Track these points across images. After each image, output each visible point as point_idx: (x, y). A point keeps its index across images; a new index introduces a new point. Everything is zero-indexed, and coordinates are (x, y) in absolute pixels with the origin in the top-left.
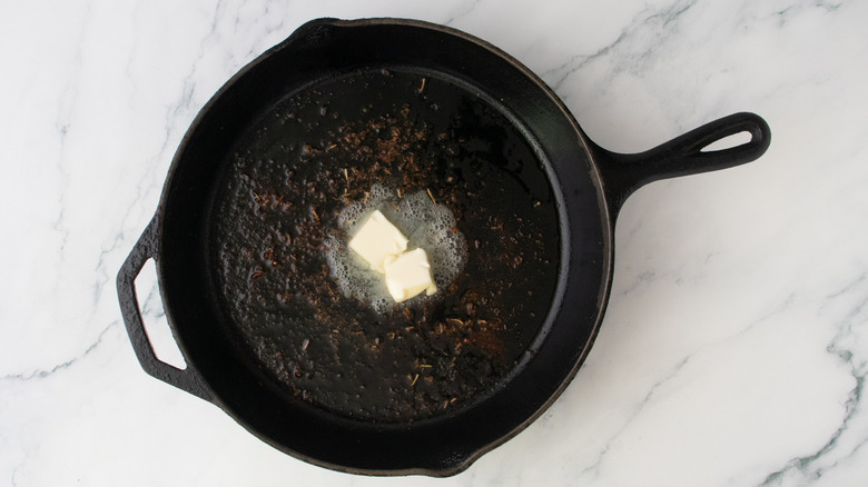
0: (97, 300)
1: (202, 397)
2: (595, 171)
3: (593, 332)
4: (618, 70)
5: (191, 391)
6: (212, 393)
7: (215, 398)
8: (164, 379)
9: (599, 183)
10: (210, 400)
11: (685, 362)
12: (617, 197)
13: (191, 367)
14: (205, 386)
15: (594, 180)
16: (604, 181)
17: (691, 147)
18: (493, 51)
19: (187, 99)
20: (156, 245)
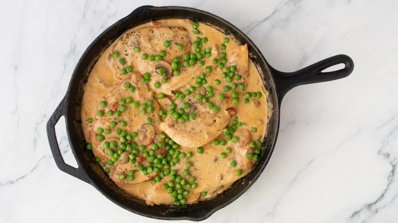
0: (35, 146)
1: (85, 181)
2: (272, 80)
3: (269, 155)
4: (274, 27)
5: (80, 178)
6: (90, 180)
7: (91, 182)
8: (68, 173)
9: (273, 86)
10: (89, 182)
12: (282, 92)
13: (81, 167)
14: (87, 176)
15: (271, 84)
16: (276, 85)
17: (316, 70)
19: (73, 51)
20: (65, 110)
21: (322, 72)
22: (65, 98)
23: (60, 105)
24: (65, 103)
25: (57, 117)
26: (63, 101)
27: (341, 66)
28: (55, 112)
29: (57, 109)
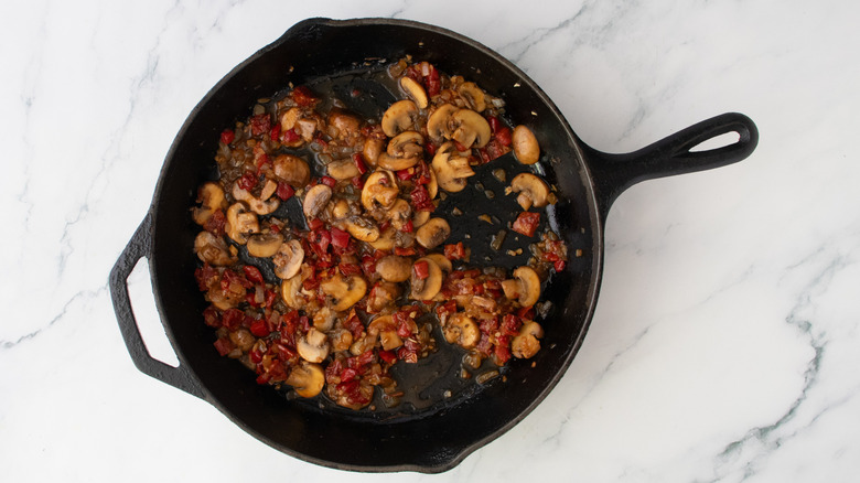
0: (61, 271)
1: (196, 395)
2: (585, 171)
3: (582, 330)
4: (579, 43)
5: (183, 388)
6: (205, 391)
7: (208, 395)
8: (158, 377)
9: (589, 183)
10: (203, 397)
11: (645, 332)
12: (607, 195)
13: (184, 365)
14: (198, 384)
15: (584, 180)
16: (594, 181)
17: (680, 147)
18: (484, 51)
19: (152, 71)
20: (148, 244)
21: (692, 150)
22: (147, 218)
23: (137, 233)
24: (147, 230)
25: (132, 261)
26: (143, 225)
27: (732, 138)
28: (126, 249)
29: (131, 243)
